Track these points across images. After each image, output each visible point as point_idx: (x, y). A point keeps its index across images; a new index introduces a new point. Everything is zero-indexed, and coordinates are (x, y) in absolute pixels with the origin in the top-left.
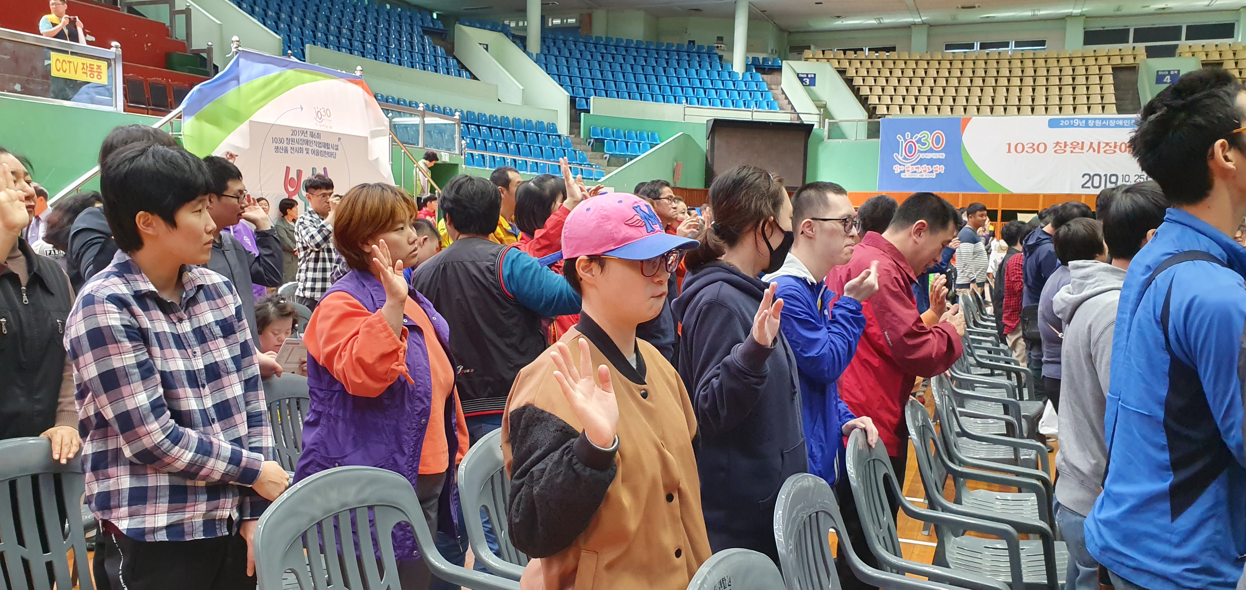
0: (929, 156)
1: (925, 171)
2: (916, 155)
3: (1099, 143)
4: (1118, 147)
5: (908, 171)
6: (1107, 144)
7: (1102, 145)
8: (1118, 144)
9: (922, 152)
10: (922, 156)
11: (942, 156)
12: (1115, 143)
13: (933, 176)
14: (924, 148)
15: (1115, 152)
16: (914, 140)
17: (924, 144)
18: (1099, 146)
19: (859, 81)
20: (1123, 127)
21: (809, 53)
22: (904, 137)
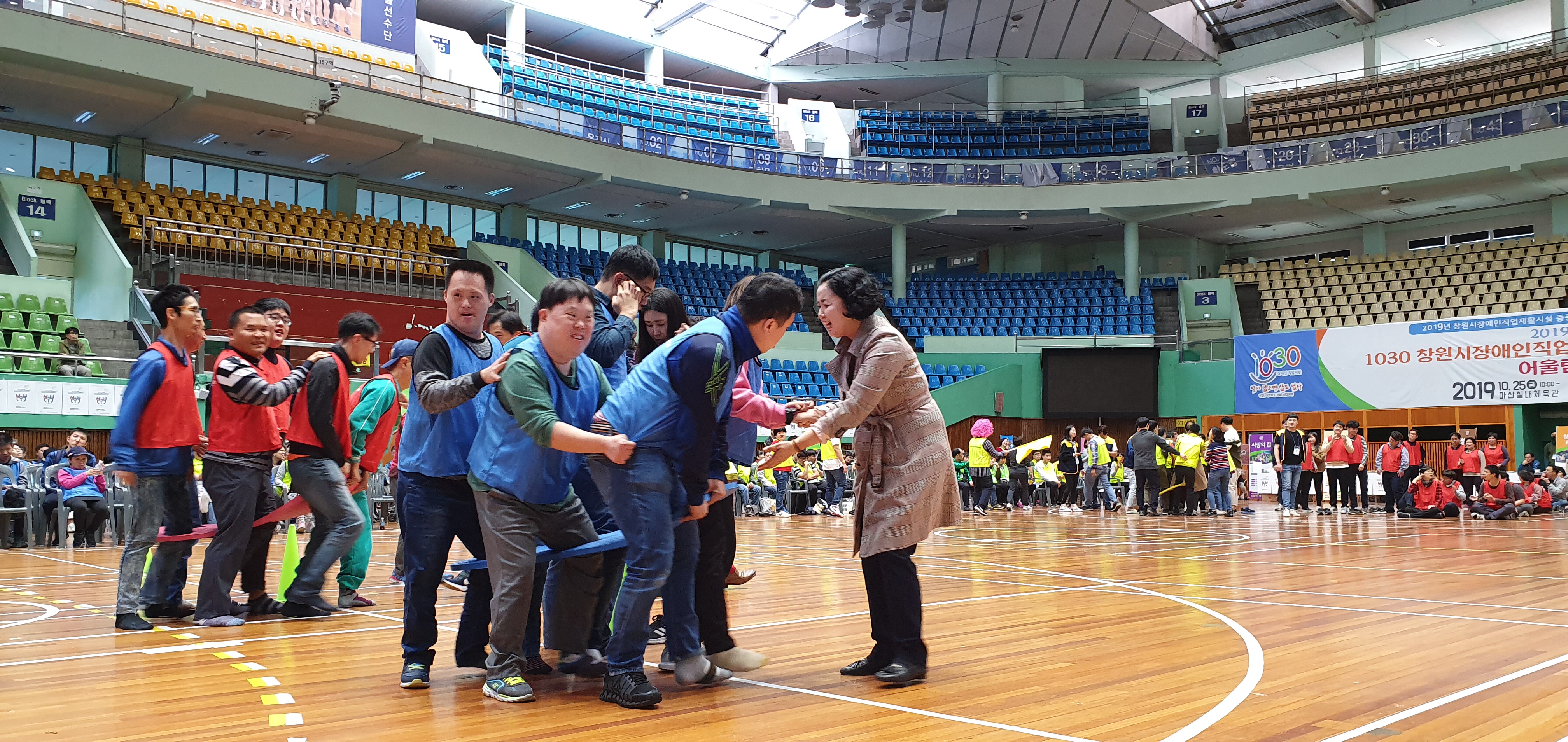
0: (1286, 373)
1: (1283, 390)
2: (1272, 373)
3: (1468, 348)
4: (1490, 351)
5: (1266, 391)
6: (1478, 348)
8: (1490, 348)
9: (1278, 370)
10: (1279, 374)
11: (1299, 372)
13: (1292, 395)
14: (1279, 365)
15: (1487, 357)
16: (1269, 358)
17: (1279, 361)
18: (1468, 351)
19: (1267, 295)
20: (1494, 328)
21: (1224, 269)
22: (1259, 355)
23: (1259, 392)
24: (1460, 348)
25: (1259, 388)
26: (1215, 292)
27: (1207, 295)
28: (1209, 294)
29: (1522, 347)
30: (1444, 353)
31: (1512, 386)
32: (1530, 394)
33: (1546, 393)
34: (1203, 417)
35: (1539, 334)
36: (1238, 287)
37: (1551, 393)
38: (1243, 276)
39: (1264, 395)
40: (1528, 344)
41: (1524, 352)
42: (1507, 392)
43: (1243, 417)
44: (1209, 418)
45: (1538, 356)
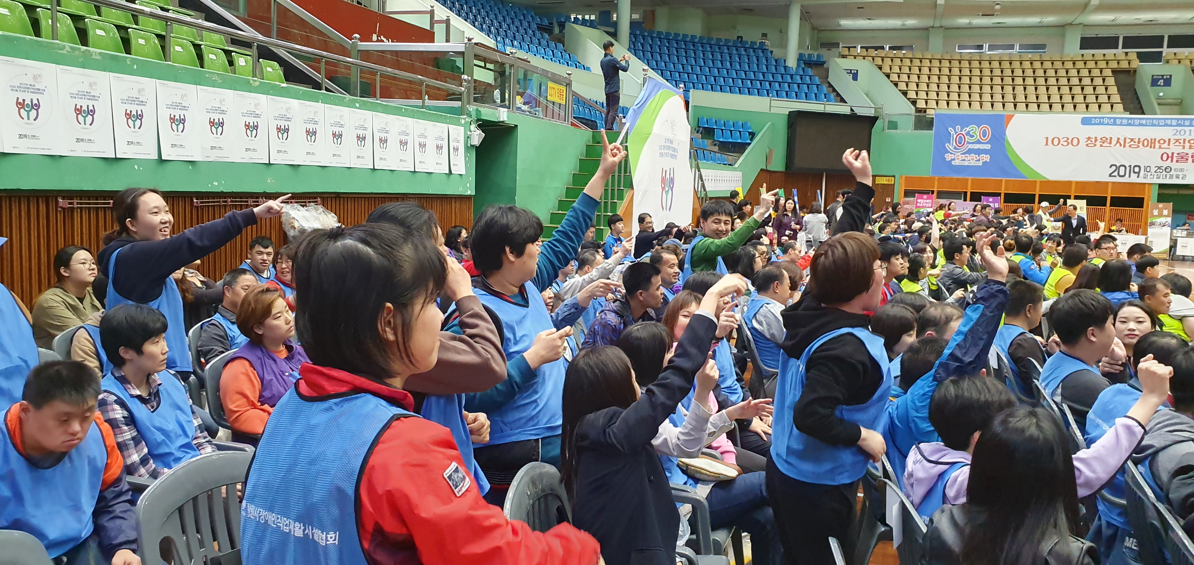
0: (977, 146)
1: (973, 159)
2: (965, 146)
3: (1125, 139)
4: (1141, 143)
5: (958, 159)
6: (1132, 140)
7: (1128, 141)
8: (1142, 140)
9: (970, 143)
10: (971, 146)
11: (988, 147)
12: (1139, 139)
13: (980, 164)
14: (972, 140)
15: (1138, 147)
16: (963, 133)
17: (972, 136)
18: (1125, 142)
20: (1146, 125)
22: (955, 129)
23: (952, 160)
24: (1119, 139)
25: (953, 156)
26: (857, 71)
27: (851, 73)
28: (853, 72)
29: (1165, 142)
30: (1106, 141)
31: (1153, 169)
32: (1166, 176)
33: (1177, 177)
34: (901, 177)
35: (1178, 133)
37: (1181, 177)
39: (956, 163)
40: (1169, 140)
41: (1166, 145)
42: (1149, 174)
43: (937, 178)
44: (906, 178)
45: (1176, 149)
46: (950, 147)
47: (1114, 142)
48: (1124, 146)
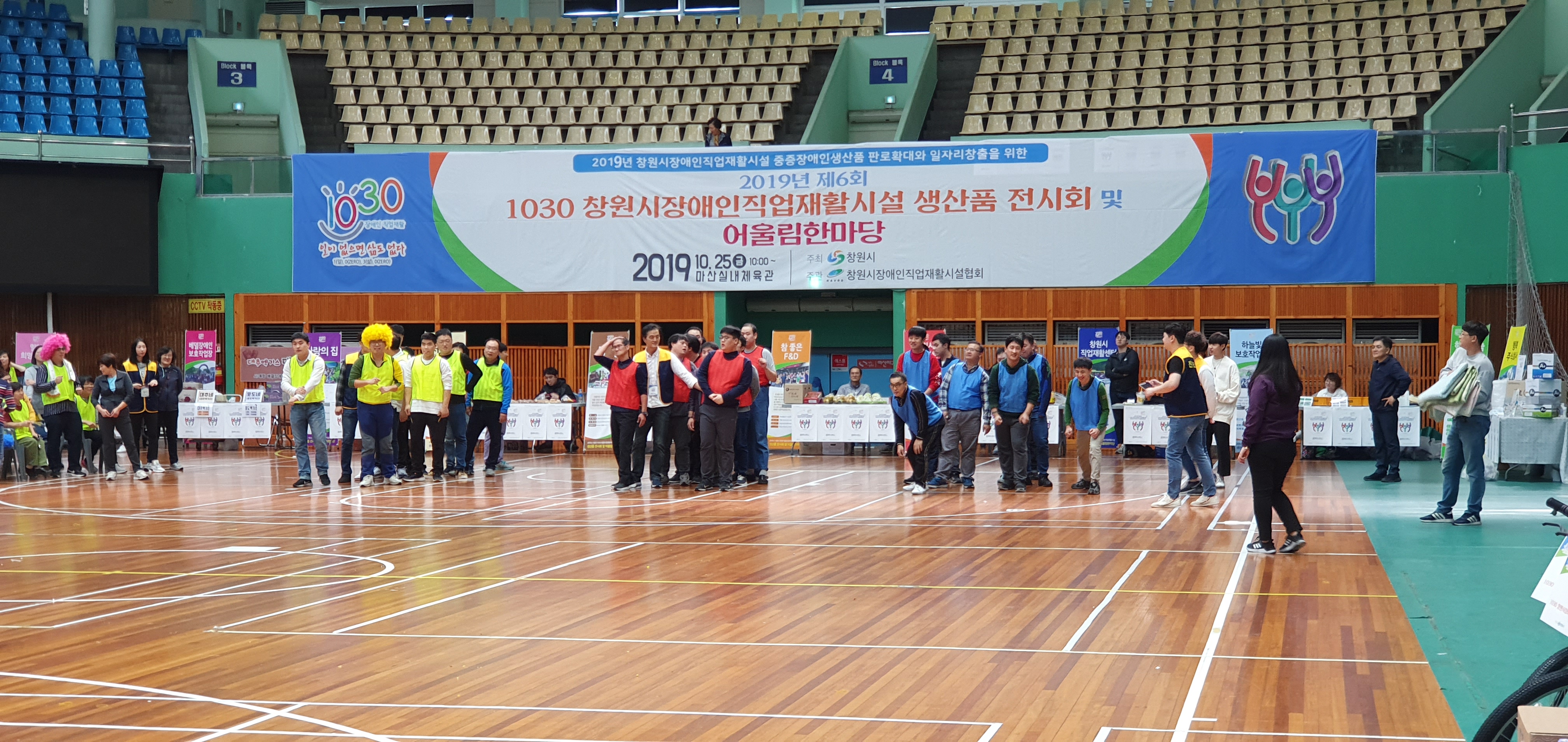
0: (379, 225)
1: (374, 253)
2: (357, 224)
3: (657, 198)
4: (686, 206)
5: (345, 253)
6: (669, 200)
7: (662, 202)
8: (686, 200)
9: (366, 218)
10: (367, 225)
11: (400, 224)
12: (682, 198)
13: (388, 262)
14: (368, 210)
15: (682, 214)
16: (351, 196)
17: (368, 203)
18: (656, 205)
19: (342, 77)
20: (692, 169)
21: (267, 21)
22: (333, 189)
23: (333, 255)
24: (645, 199)
25: (334, 248)
26: (254, 65)
27: (238, 69)
28: (243, 67)
29: (729, 203)
30: (622, 204)
31: (713, 262)
32: (737, 275)
33: (758, 276)
34: (236, 296)
35: (750, 184)
36: (294, 57)
37: (763, 275)
38: (300, 37)
39: (341, 261)
40: (736, 198)
41: (730, 211)
42: (706, 271)
43: (306, 298)
44: (246, 297)
45: (749, 217)
46: (326, 227)
47: (637, 207)
48: (657, 215)
